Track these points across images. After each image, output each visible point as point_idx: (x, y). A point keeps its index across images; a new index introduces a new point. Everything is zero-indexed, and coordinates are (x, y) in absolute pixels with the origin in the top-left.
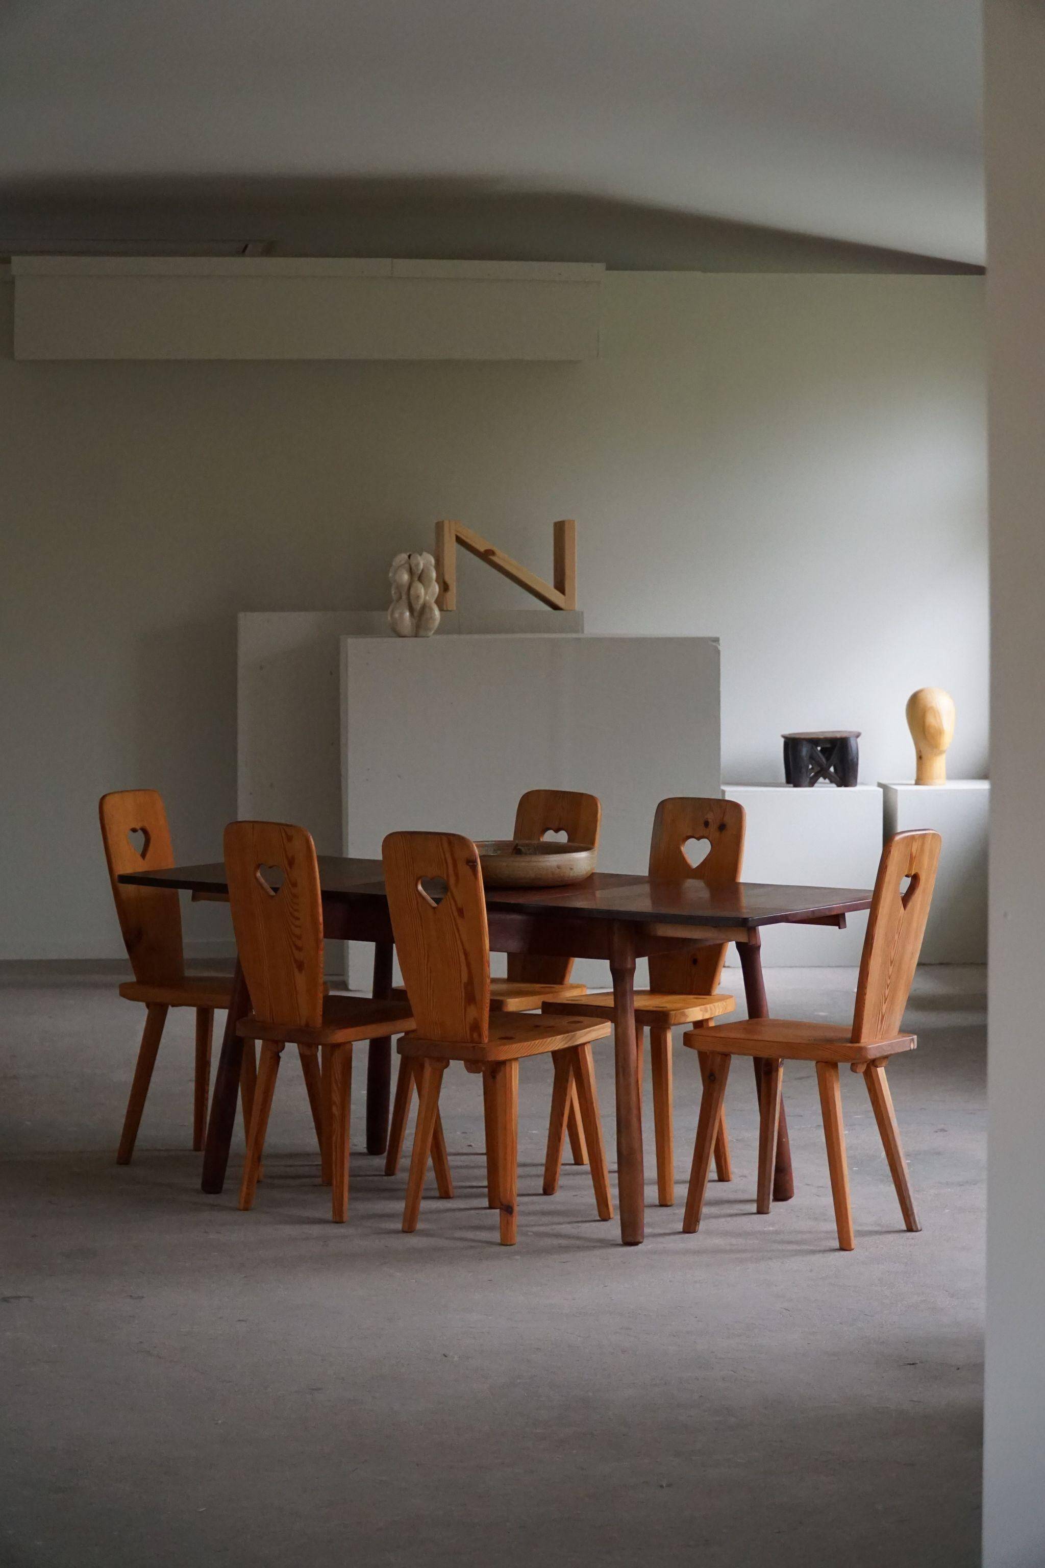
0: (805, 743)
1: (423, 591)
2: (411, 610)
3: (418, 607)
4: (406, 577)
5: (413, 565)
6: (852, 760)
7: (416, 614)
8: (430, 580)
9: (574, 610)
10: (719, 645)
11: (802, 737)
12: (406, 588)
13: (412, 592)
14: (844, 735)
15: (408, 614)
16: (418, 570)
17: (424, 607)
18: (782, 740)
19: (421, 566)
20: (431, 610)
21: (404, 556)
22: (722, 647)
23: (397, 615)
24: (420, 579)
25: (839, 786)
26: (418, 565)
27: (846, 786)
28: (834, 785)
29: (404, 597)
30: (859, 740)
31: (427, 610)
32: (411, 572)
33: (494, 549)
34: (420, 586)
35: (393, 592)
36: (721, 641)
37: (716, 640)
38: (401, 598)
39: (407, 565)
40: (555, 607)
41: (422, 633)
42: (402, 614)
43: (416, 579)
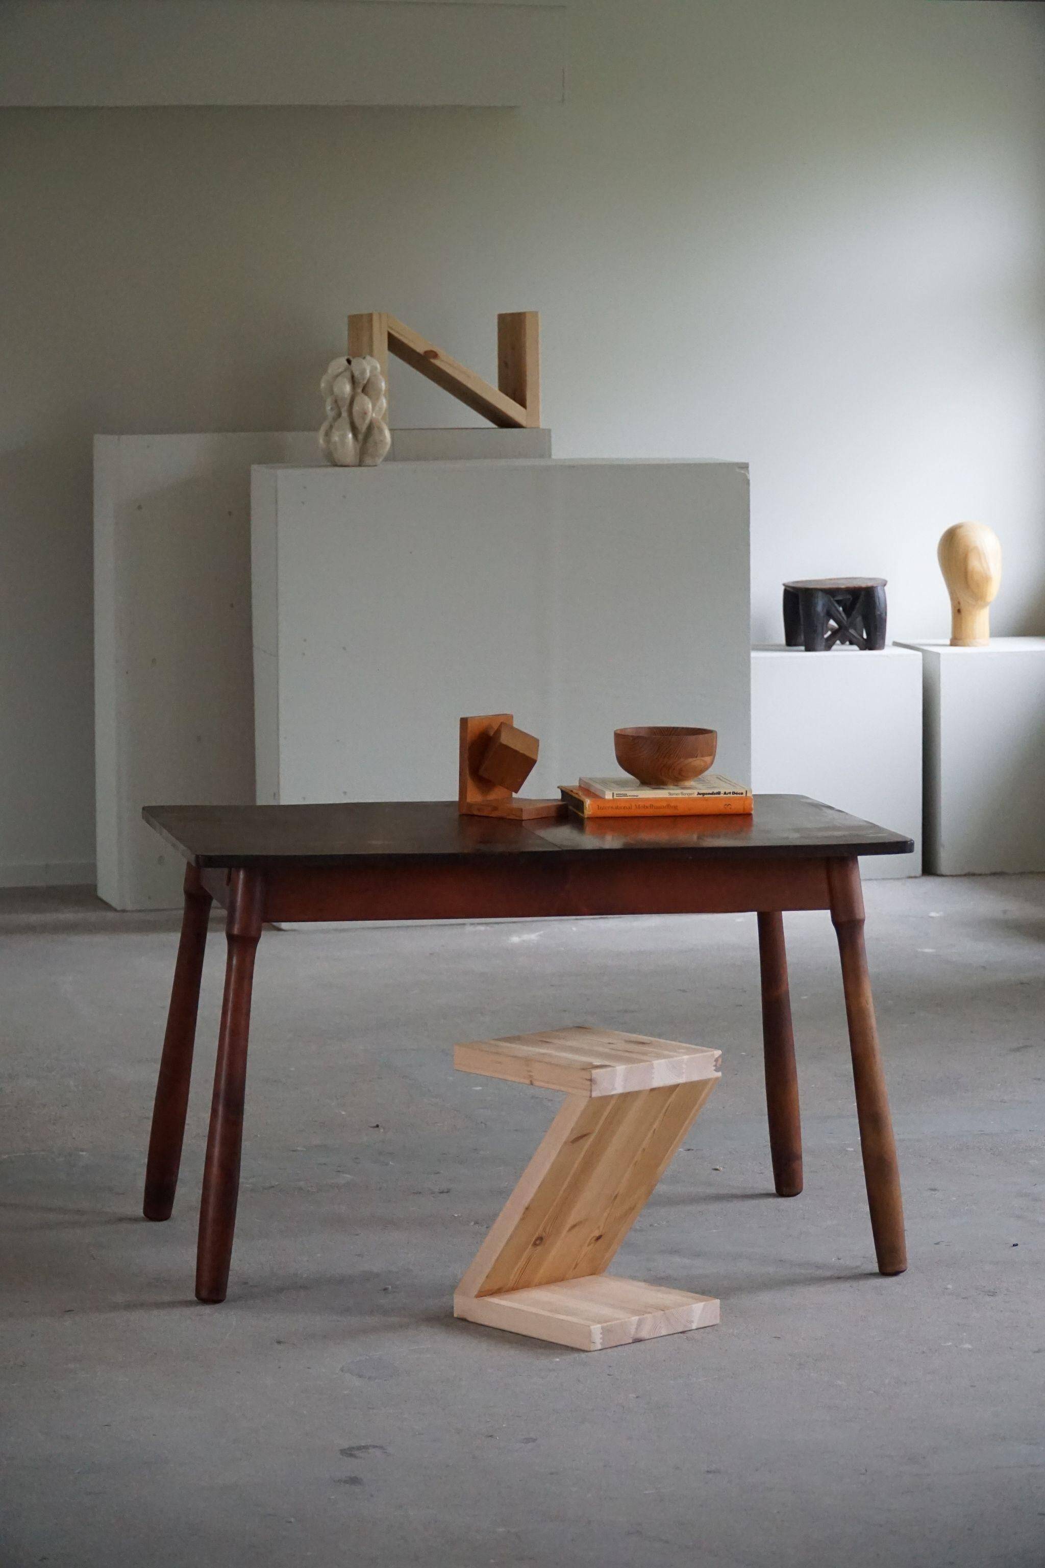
0: (820, 594)
1: (370, 406)
2: (354, 429)
3: (363, 428)
4: (348, 388)
5: (356, 374)
6: (880, 615)
7: (360, 437)
8: (378, 392)
9: (538, 428)
10: (748, 473)
11: (818, 587)
12: (348, 402)
13: (356, 408)
14: (870, 584)
15: (350, 436)
16: (364, 379)
17: (370, 428)
18: (783, 588)
19: (368, 374)
20: (381, 431)
21: (343, 361)
22: (753, 476)
23: (336, 438)
24: (364, 390)
25: (861, 649)
26: (363, 372)
27: (871, 649)
28: (855, 647)
29: (345, 414)
30: (886, 588)
31: (376, 431)
32: (353, 380)
34: (366, 399)
35: (329, 408)
36: (750, 468)
37: (745, 466)
38: (339, 415)
39: (348, 374)
41: (368, 460)
42: (344, 437)
43: (360, 390)
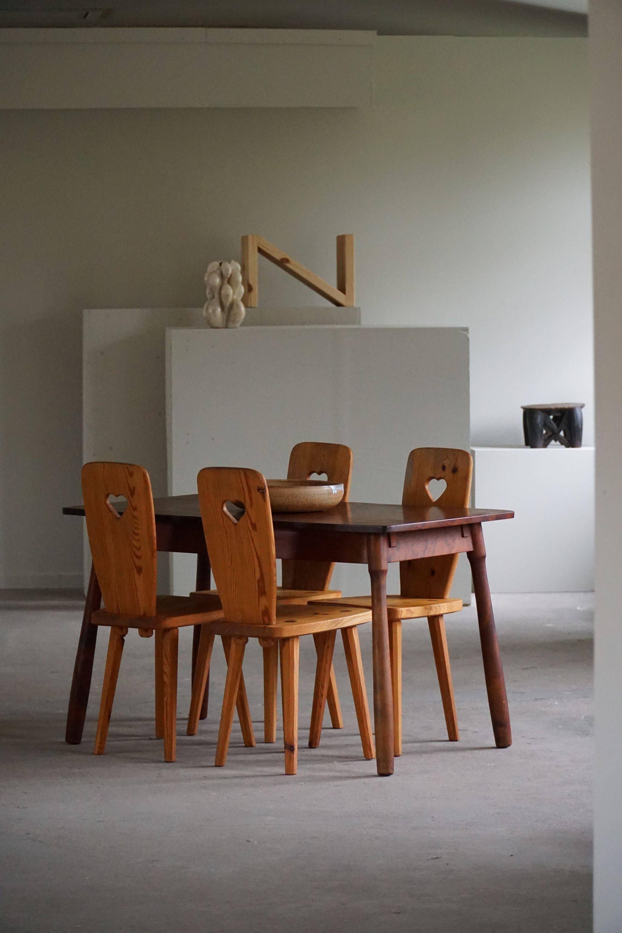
0: (540, 412)
1: (231, 291)
2: (222, 307)
3: (227, 304)
4: (218, 280)
5: (223, 271)
6: (578, 426)
7: (226, 310)
8: (237, 283)
9: (353, 306)
10: (468, 333)
11: (537, 408)
12: (218, 288)
13: (223, 292)
14: (571, 406)
15: (219, 309)
16: (227, 275)
17: (232, 304)
18: (522, 411)
19: (230, 272)
20: (238, 306)
21: (216, 264)
22: (472, 336)
23: (210, 311)
24: (229, 282)
25: (567, 446)
26: (227, 270)
27: (573, 447)
28: (563, 446)
29: (216, 296)
30: (583, 410)
31: (235, 307)
32: (222, 276)
33: (287, 257)
34: (229, 287)
35: (207, 292)
36: (470, 331)
37: (466, 330)
38: (214, 297)
39: (219, 272)
40: (338, 304)
41: (230, 324)
42: (214, 311)
43: (226, 282)
